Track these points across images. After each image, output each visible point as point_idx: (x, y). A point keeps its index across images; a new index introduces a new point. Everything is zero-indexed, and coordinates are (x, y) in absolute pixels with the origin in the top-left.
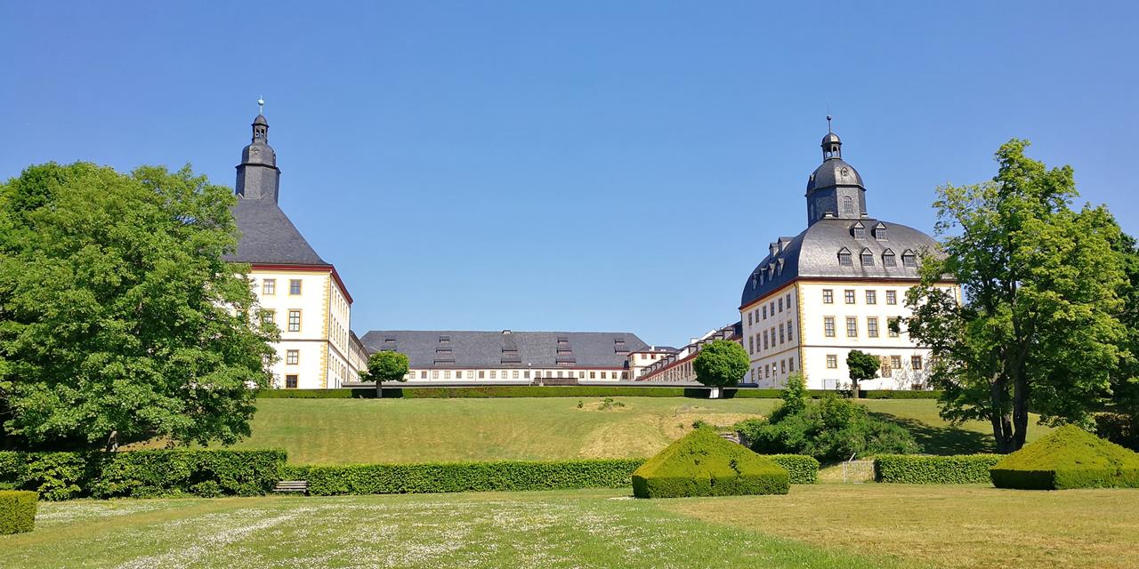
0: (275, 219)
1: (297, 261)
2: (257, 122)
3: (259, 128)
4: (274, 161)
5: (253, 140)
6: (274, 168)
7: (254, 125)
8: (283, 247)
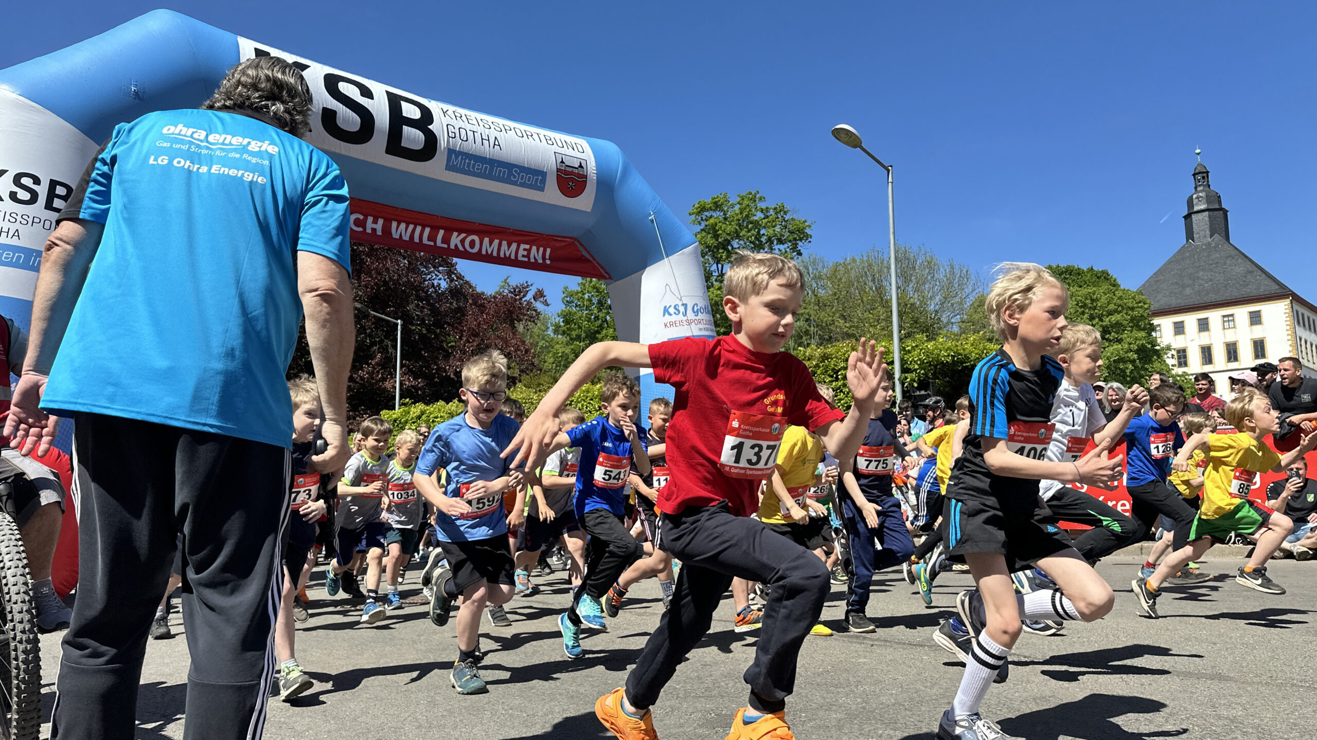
0: (1227, 257)
1: (1253, 294)
2: (1197, 171)
3: (1201, 175)
4: (1220, 202)
5: (1196, 188)
6: (1221, 209)
7: (1194, 175)
8: (1238, 283)
